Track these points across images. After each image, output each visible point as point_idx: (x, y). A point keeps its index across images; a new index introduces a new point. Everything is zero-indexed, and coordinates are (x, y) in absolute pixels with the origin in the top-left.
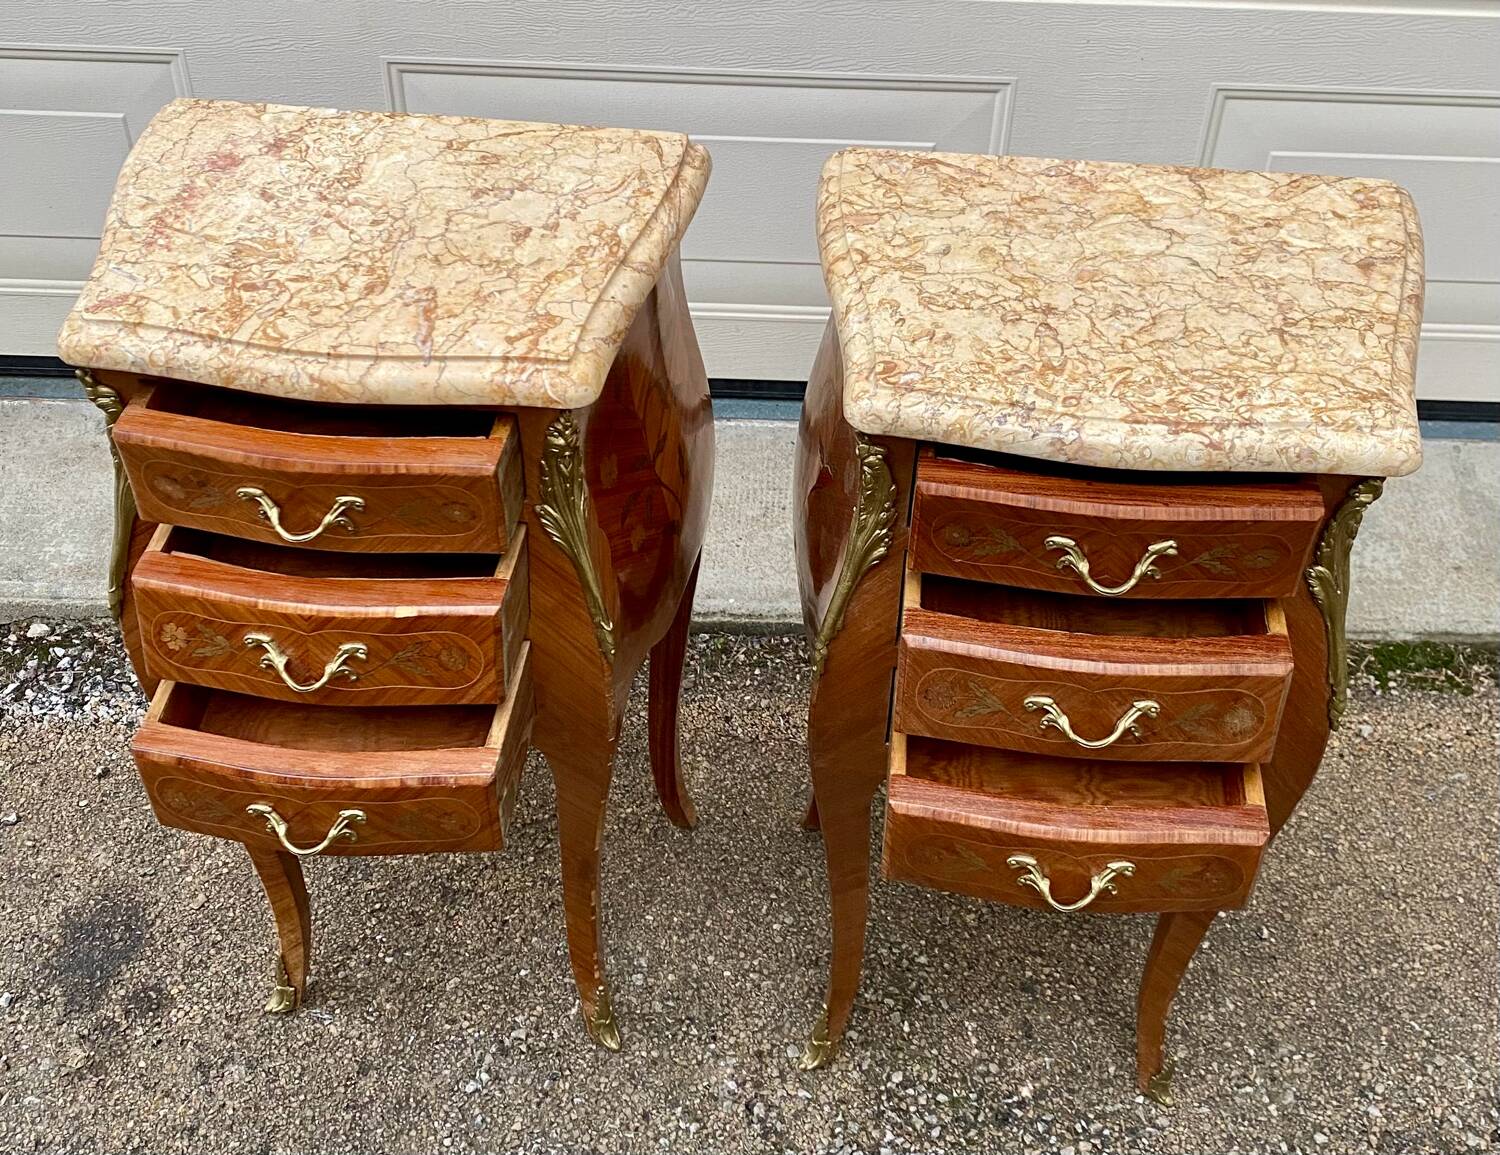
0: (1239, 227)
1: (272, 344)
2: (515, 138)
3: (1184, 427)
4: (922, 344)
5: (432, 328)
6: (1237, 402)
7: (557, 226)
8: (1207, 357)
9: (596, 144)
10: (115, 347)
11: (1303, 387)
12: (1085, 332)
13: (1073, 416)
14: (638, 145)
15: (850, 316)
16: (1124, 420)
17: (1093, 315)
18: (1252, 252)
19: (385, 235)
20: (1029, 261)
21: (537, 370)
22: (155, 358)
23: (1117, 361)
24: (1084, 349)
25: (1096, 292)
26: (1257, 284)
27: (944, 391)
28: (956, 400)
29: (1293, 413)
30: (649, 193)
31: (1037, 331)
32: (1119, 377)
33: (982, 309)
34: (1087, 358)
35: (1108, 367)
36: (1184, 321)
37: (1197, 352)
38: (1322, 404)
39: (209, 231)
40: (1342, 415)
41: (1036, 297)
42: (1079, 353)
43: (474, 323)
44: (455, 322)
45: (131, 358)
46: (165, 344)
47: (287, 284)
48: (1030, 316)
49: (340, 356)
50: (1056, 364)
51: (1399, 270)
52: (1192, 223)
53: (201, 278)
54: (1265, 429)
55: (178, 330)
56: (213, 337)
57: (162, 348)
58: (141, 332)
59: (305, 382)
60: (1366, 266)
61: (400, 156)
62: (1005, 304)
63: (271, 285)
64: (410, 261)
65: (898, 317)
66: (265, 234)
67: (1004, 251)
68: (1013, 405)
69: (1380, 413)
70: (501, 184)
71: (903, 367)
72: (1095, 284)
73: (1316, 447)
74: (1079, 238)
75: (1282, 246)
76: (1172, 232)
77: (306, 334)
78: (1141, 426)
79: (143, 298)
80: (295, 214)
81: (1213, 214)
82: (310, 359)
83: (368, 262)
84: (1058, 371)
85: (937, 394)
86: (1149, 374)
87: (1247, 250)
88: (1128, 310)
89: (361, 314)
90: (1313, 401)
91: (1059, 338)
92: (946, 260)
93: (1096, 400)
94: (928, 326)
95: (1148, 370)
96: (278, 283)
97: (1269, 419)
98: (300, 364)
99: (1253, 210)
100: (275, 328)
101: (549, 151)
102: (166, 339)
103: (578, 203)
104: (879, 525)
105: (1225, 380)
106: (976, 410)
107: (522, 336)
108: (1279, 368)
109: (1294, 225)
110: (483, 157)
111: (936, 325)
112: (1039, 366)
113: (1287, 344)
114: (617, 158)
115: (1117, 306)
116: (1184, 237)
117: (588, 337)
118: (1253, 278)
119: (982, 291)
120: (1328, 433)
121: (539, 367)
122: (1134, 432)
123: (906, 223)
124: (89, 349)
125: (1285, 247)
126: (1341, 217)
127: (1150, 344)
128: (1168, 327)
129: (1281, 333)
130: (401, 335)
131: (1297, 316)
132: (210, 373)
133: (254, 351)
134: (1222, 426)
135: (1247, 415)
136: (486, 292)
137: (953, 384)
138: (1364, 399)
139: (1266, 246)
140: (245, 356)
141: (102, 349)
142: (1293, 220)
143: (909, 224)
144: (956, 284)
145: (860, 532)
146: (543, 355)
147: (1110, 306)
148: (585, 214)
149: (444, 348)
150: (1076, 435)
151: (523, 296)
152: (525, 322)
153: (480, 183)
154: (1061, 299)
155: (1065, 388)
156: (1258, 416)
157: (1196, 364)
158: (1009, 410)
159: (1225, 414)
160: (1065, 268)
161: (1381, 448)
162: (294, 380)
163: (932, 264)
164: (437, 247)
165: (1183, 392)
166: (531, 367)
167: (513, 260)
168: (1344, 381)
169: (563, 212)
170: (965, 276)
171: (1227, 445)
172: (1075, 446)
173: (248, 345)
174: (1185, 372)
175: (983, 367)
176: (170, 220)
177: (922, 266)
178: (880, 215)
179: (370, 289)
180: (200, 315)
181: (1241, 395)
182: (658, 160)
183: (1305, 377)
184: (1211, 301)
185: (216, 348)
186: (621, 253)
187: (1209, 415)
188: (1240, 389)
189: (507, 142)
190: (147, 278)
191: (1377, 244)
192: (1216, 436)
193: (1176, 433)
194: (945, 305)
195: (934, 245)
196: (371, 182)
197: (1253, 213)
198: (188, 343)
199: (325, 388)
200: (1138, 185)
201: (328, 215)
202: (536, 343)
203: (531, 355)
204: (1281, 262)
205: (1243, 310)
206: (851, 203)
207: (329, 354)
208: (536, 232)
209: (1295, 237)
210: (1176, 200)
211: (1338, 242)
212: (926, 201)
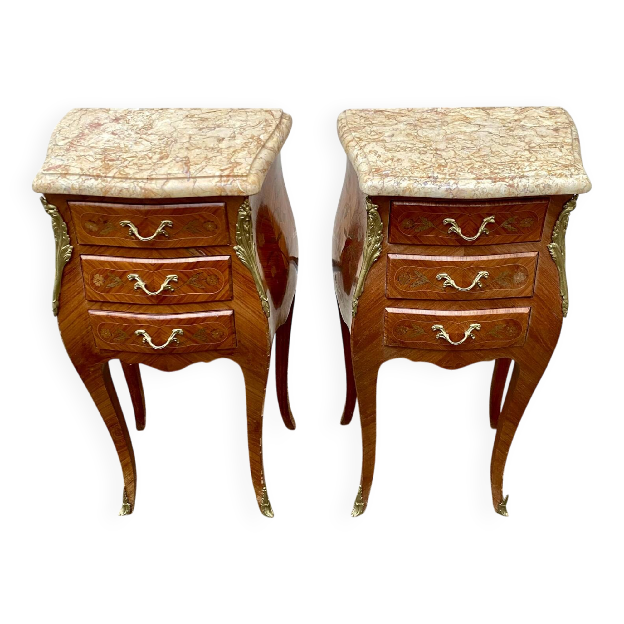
0: (505, 122)
1: (123, 176)
2: (213, 113)
3: (498, 180)
4: (389, 162)
5: (189, 168)
6: (517, 171)
7: (234, 137)
8: (502, 159)
9: (246, 113)
10: (57, 183)
11: (541, 165)
12: (453, 155)
13: (454, 179)
14: (263, 113)
15: (358, 158)
16: (474, 179)
17: (455, 150)
18: (512, 129)
19: (165, 143)
20: (426, 136)
21: (234, 180)
22: (74, 186)
23: (468, 162)
24: (454, 160)
25: (454, 143)
26: (516, 137)
27: (401, 175)
28: (406, 178)
29: (540, 172)
30: (271, 126)
31: (434, 155)
32: (469, 167)
33: (410, 151)
34: (455, 162)
35: (464, 164)
36: (490, 149)
37: (498, 158)
38: (550, 169)
39: (92, 145)
40: (558, 172)
41: (431, 146)
42: (452, 161)
43: (206, 166)
44: (198, 167)
45: (64, 187)
46: (78, 180)
47: (127, 159)
48: (430, 152)
49: (152, 179)
50: (443, 164)
51: (569, 131)
52: (486, 122)
53: (91, 159)
54: (529, 178)
55: (83, 175)
56: (98, 176)
57: (77, 182)
58: (68, 177)
59: (138, 189)
60: (556, 130)
61: (168, 120)
62: (419, 149)
63: (120, 159)
64: (177, 150)
65: (377, 155)
66: (116, 145)
67: (416, 134)
68: (429, 177)
69: (573, 170)
70: (210, 126)
71: (383, 169)
72: (453, 141)
73: (550, 183)
74: (444, 129)
75: (523, 126)
76: (479, 125)
77: (137, 172)
78: (481, 181)
79: (67, 166)
80: (126, 139)
81: (494, 119)
82: (140, 181)
83: (159, 151)
84: (445, 166)
85: (398, 177)
87: (510, 128)
88: (468, 148)
89: (159, 165)
90: (546, 168)
91: (443, 157)
92: (393, 138)
93: (462, 174)
94: (390, 157)
95: (481, 164)
96: (123, 158)
97: (530, 175)
98: (136, 183)
100: (124, 171)
101: (227, 116)
102: (78, 178)
103: (242, 130)
104: (377, 242)
105: (511, 165)
106: (415, 181)
107: (226, 169)
108: (531, 160)
109: (526, 121)
110: (201, 119)
111: (394, 156)
112: (437, 166)
113: (532, 153)
114: (255, 117)
115: (463, 147)
116: (484, 126)
117: (254, 169)
118: (514, 135)
119: (409, 146)
120: (554, 178)
121: (235, 179)
122: (479, 183)
123: (374, 128)
124: (46, 184)
126: (544, 117)
127: (479, 157)
128: (485, 151)
129: (529, 151)
130: (177, 170)
131: (534, 145)
132: (98, 190)
133: (116, 180)
134: (513, 178)
135: (522, 174)
136: (209, 157)
137: (404, 173)
138: (566, 167)
139: (516, 127)
140: (112, 182)
141: (52, 184)
142: (525, 119)
143: (376, 129)
144: (398, 145)
145: (368, 246)
146: (236, 174)
147: (461, 147)
148: (245, 133)
149: (195, 174)
150: (456, 186)
151: (225, 157)
152: (227, 165)
153: (201, 126)
154: (442, 146)
155: (449, 171)
156: (526, 174)
157: (497, 161)
158: (428, 180)
159: (513, 174)
160: (441, 137)
161: (576, 182)
162: (134, 189)
163: (387, 139)
164: (187, 145)
165: (495, 169)
166: (231, 179)
167: (219, 147)
168: (557, 162)
169: (236, 133)
170: (402, 142)
171: (516, 185)
172: (456, 190)
173: (114, 177)
174: (494, 164)
175: (415, 167)
176: (75, 143)
177: (384, 140)
178: (364, 127)
179: (161, 158)
180: (92, 170)
181: (518, 169)
182: (272, 117)
183: (541, 162)
184: (500, 143)
185: (100, 180)
186: (262, 143)
187: (507, 175)
188: (517, 167)
189: (210, 114)
190: (68, 160)
191: (559, 124)
192: (511, 182)
193: (495, 182)
194: (396, 151)
195: (387, 134)
196: (157, 128)
197: (509, 118)
198: (88, 179)
199: (147, 192)
200: (463, 113)
201: (141, 138)
202: (233, 170)
203: (231, 174)
204: (524, 131)
205: (512, 145)
206: (352, 124)
207: (147, 179)
208: (226, 139)
209: (527, 124)
210: (479, 116)
211: (544, 124)
212: (381, 122)
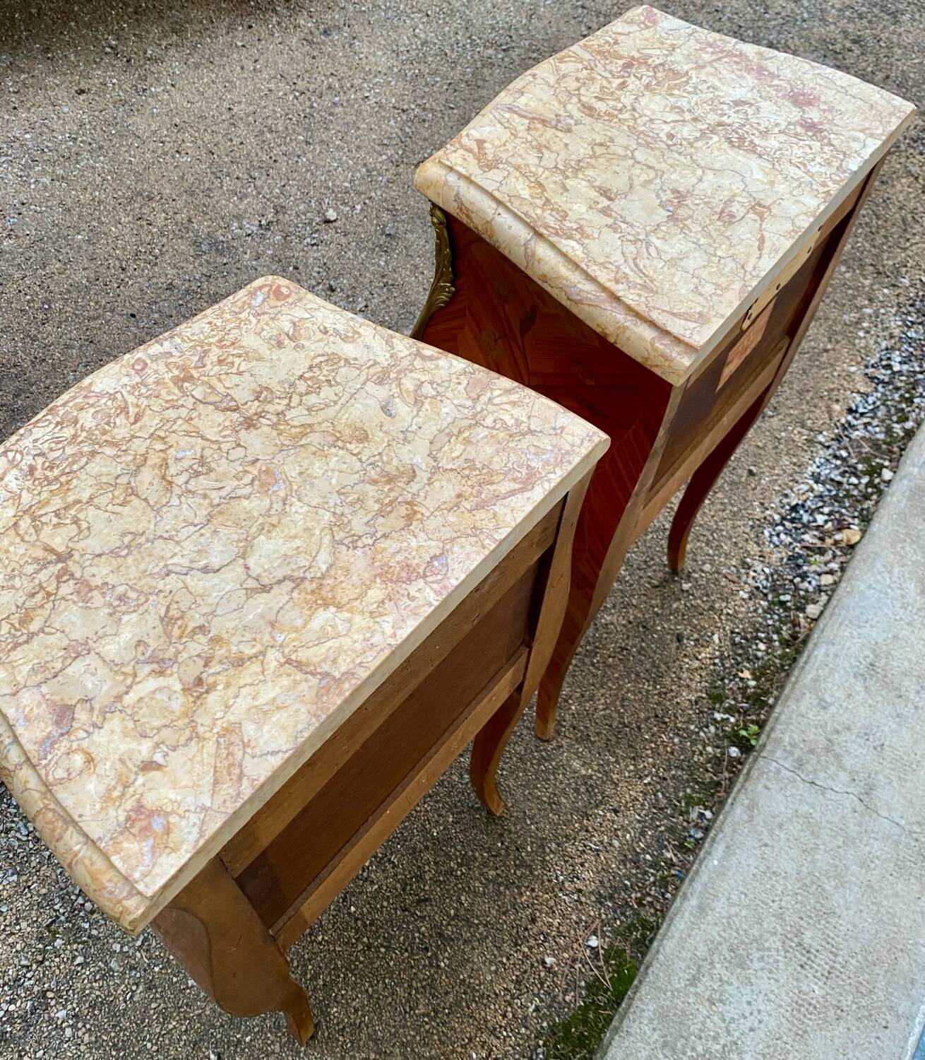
0: (221, 652)
4: (288, 327)
6: (29, 460)
12: (201, 427)
17: (216, 447)
18: (176, 632)
23: (151, 422)
25: (240, 469)
26: (133, 595)
31: (233, 399)
32: (132, 411)
33: (292, 385)
34: (173, 407)
35: (148, 412)
36: (146, 500)
37: (104, 479)
41: (274, 426)
42: (183, 406)
50: (186, 384)
52: (262, 616)
62: (285, 402)
71: (273, 302)
72: (250, 477)
74: (321, 511)
76: (265, 589)
81: (258, 647)
84: (177, 381)
86: (116, 431)
87: (183, 628)
91: (211, 407)
93: (127, 382)
94: (304, 342)
99: (233, 690)
105: (56, 472)
111: (300, 348)
112: (195, 374)
113: (45, 550)
115: (211, 470)
116: (250, 593)
118: (142, 599)
125: (155, 666)
128: (151, 484)
129: (60, 558)
131: (66, 589)
135: (11, 455)
139: (172, 650)
142: (185, 714)
143: (445, 410)
144: (338, 389)
147: (213, 465)
154: (256, 442)
155: (158, 374)
157: (96, 467)
165: (75, 436)
170: (343, 401)
174: (93, 454)
175: (228, 343)
177: (380, 382)
178: (476, 400)
181: (32, 469)
184: (147, 541)
188: (38, 474)
195: (403, 410)
197: (228, 686)
204: (140, 642)
205: (114, 553)
209: (160, 689)
212: (467, 442)
